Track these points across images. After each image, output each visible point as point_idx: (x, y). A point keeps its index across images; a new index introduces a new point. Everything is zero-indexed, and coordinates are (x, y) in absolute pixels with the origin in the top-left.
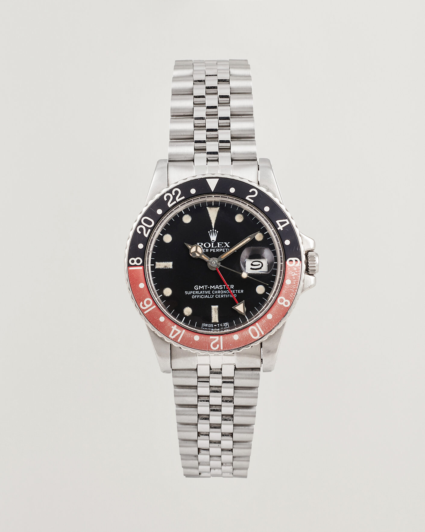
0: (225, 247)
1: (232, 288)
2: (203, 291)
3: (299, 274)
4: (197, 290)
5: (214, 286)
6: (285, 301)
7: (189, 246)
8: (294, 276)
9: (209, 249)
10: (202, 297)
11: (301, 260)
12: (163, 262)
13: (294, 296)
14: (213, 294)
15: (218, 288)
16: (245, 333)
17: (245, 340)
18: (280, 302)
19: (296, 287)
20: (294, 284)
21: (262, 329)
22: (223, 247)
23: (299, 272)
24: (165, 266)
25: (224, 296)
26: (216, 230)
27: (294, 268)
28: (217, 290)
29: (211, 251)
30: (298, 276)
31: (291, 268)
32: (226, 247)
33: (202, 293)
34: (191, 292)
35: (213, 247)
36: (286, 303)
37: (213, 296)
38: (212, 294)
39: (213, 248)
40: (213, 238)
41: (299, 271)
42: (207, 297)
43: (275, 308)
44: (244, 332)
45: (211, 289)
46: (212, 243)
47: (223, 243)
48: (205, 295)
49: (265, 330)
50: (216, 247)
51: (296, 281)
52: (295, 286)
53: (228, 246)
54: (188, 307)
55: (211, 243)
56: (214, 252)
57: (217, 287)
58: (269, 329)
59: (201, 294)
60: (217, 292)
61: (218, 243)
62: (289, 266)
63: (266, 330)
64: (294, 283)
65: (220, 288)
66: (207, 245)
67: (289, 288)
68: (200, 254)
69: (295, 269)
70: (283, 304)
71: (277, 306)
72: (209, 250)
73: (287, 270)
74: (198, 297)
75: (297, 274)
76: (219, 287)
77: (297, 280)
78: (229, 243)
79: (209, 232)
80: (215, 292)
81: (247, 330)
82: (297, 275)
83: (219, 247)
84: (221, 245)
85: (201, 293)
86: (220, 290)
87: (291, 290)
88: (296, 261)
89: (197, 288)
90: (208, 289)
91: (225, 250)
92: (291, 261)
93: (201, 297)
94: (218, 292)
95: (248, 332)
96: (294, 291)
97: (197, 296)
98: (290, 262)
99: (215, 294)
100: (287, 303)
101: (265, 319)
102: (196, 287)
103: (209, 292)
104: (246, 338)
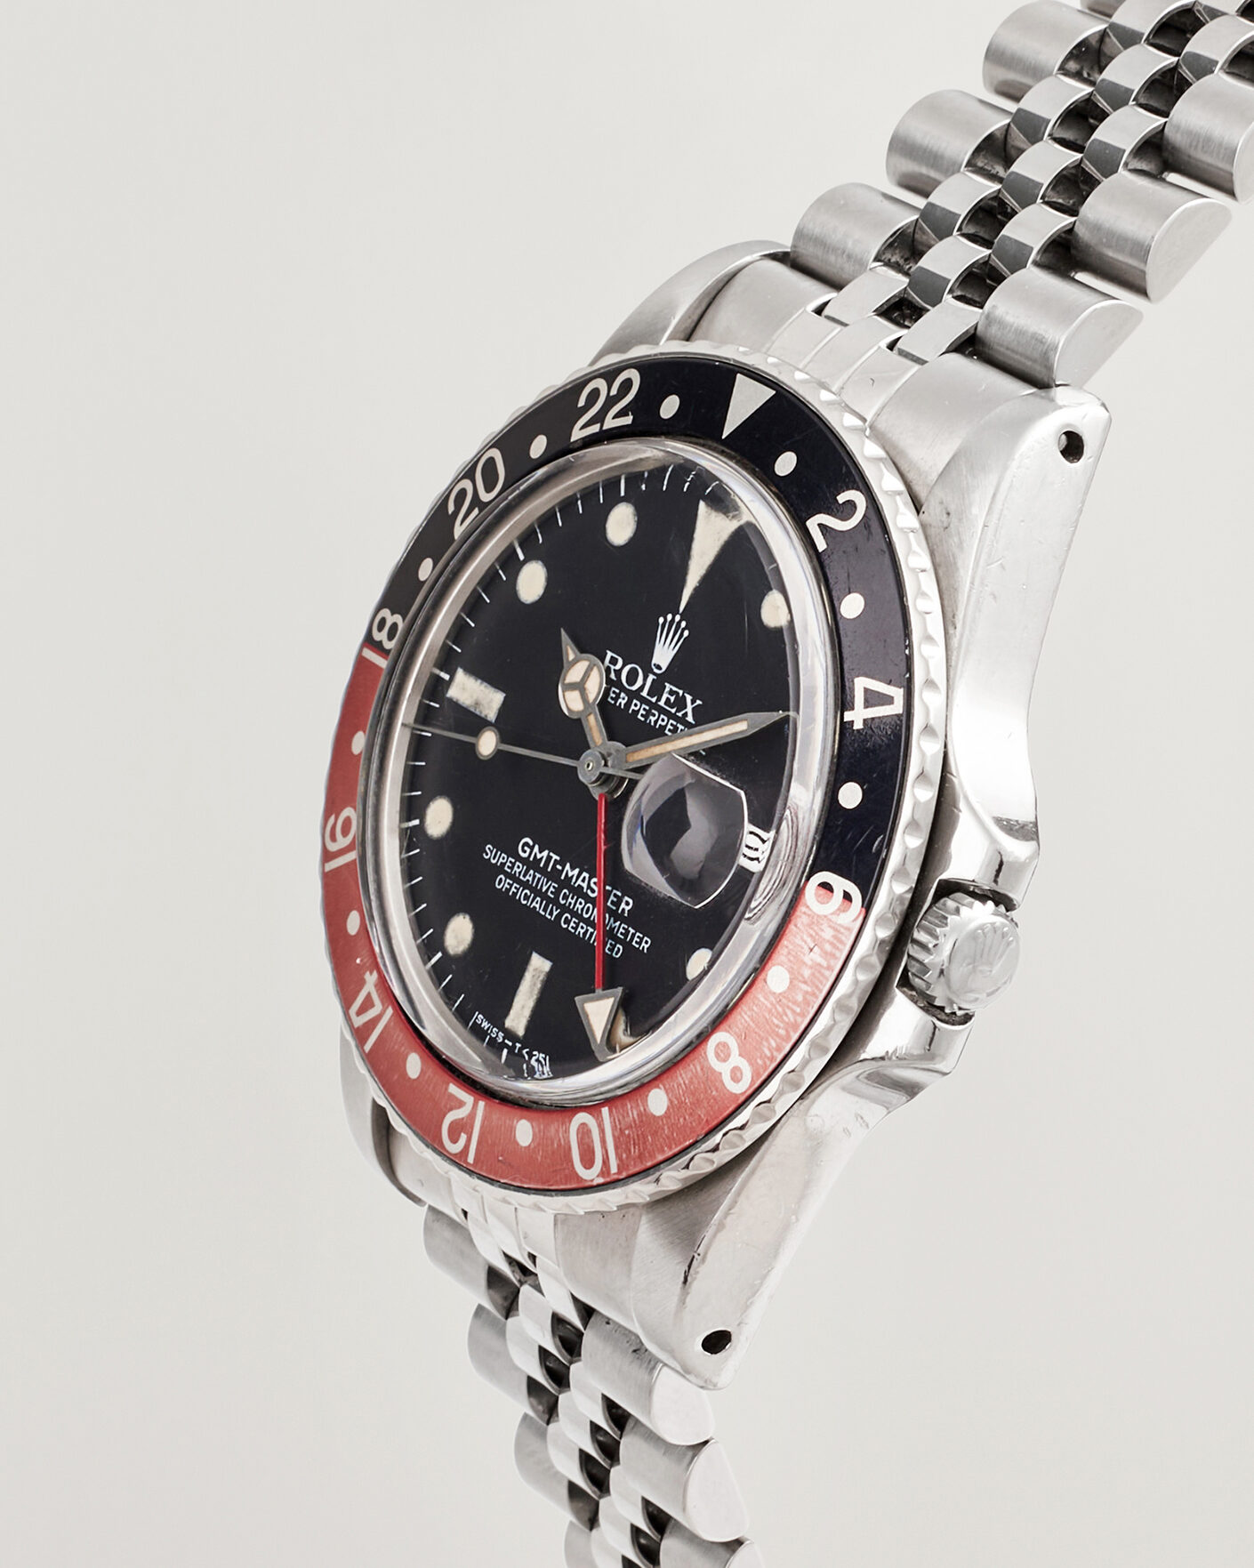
0: (680, 714)
1: (623, 909)
2: (538, 876)
3: (832, 962)
4: (524, 861)
5: (576, 871)
6: (735, 1060)
7: (570, 652)
8: (810, 963)
9: (633, 695)
10: (527, 898)
11: (868, 905)
12: (479, 681)
13: (775, 1053)
14: (559, 906)
15: (585, 885)
16: (557, 1131)
17: (548, 1161)
18: (717, 1056)
19: (799, 1019)
20: (795, 1003)
21: (616, 1148)
22: (673, 711)
23: (838, 954)
24: (477, 704)
25: (587, 930)
26: (683, 624)
27: (825, 927)
28: (578, 892)
29: (633, 707)
30: (827, 973)
31: (816, 920)
32: (683, 720)
33: (530, 879)
34: (502, 858)
35: (644, 693)
36: (736, 1075)
37: (555, 913)
38: (555, 902)
39: (643, 700)
40: (663, 654)
41: (838, 948)
42: (538, 906)
43: (690, 1075)
44: (556, 1124)
45: (563, 878)
46: (651, 677)
47: (681, 692)
48: (537, 892)
49: (624, 1156)
50: (654, 700)
51: (809, 989)
52: (798, 1010)
53: (690, 718)
54: (468, 917)
55: (647, 671)
56: (639, 717)
57: (583, 881)
58: (641, 1157)
59: (525, 885)
60: (573, 902)
61: (668, 686)
62: (808, 907)
63: (627, 1158)
64: (800, 998)
65: (589, 892)
66: (632, 677)
67: (770, 1011)
68: (588, 702)
69: (828, 934)
70: (724, 1069)
71: (699, 1068)
72: (628, 704)
73: (796, 926)
74: (513, 889)
75: (828, 962)
76: (589, 887)
77: (817, 987)
78: (698, 702)
79: (661, 620)
80: (570, 900)
81: (567, 1120)
82: (825, 964)
83: (662, 703)
84: (672, 699)
85: (527, 877)
86: (588, 899)
87: (776, 1021)
88: (847, 896)
89: (525, 852)
90: (554, 876)
91: (675, 730)
92: (826, 886)
93: (522, 894)
94: (578, 905)
95: (567, 1131)
96: (782, 1032)
97: (511, 885)
98: (822, 891)
99: (565, 909)
100: (739, 1075)
101: (638, 1105)
102: (528, 847)
103: (552, 889)
104: (553, 1153)
